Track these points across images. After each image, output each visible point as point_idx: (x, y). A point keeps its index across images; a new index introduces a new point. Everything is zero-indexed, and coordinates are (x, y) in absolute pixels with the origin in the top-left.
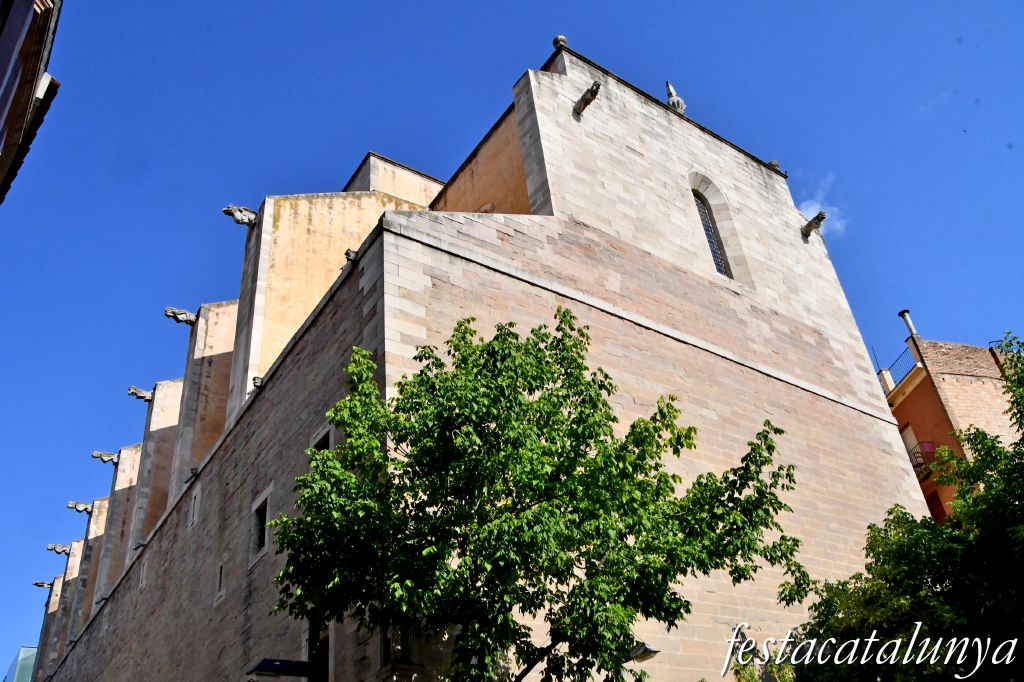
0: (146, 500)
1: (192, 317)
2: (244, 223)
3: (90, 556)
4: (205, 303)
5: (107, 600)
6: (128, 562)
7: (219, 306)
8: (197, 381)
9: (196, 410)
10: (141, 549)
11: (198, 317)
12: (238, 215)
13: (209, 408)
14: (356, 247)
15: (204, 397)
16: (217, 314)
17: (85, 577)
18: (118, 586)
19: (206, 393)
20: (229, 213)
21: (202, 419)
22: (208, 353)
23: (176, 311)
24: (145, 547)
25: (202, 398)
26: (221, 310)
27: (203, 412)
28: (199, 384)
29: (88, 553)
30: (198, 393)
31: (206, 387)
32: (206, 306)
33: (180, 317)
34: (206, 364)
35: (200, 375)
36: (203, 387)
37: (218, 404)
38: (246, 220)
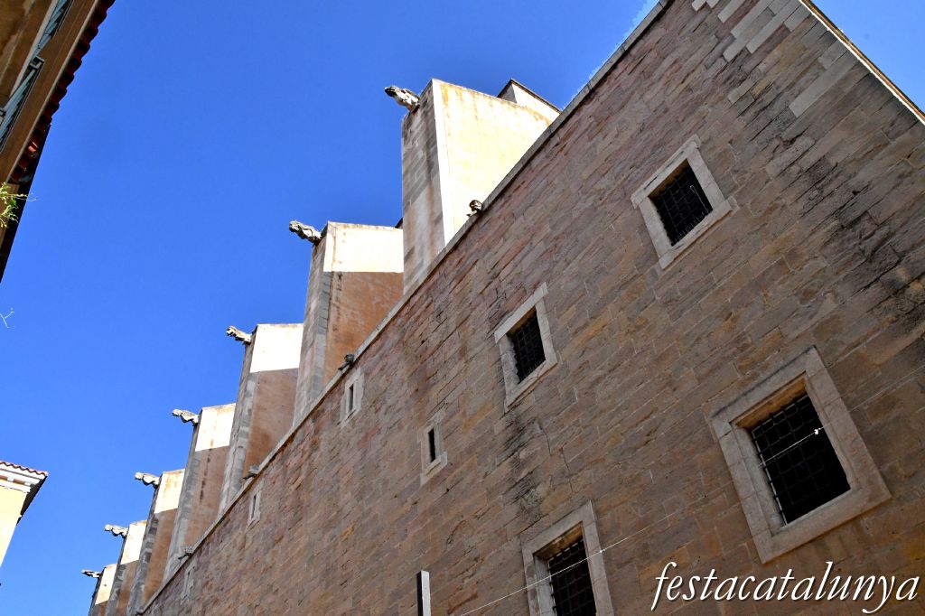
0: (246, 440)
1: (318, 235)
2: (406, 104)
3: (155, 529)
4: (332, 221)
5: (191, 556)
6: (224, 505)
7: (345, 227)
8: (328, 291)
9: (328, 319)
10: (251, 479)
11: (324, 234)
12: (401, 95)
13: (341, 320)
14: (482, 197)
15: (336, 309)
16: (345, 234)
17: (149, 550)
18: (209, 535)
19: (337, 304)
20: (391, 93)
21: (335, 329)
22: (337, 269)
23: (302, 225)
24: (256, 477)
25: (333, 308)
26: (346, 230)
27: (336, 323)
28: (330, 294)
29: (154, 526)
30: (330, 303)
31: (337, 298)
32: (334, 224)
33: (305, 232)
34: (336, 278)
35: (331, 286)
36: (334, 298)
37: (351, 318)
38: (410, 102)
